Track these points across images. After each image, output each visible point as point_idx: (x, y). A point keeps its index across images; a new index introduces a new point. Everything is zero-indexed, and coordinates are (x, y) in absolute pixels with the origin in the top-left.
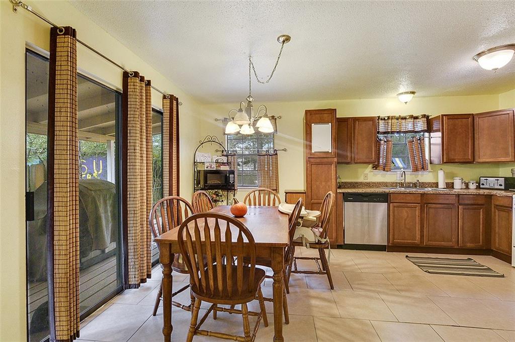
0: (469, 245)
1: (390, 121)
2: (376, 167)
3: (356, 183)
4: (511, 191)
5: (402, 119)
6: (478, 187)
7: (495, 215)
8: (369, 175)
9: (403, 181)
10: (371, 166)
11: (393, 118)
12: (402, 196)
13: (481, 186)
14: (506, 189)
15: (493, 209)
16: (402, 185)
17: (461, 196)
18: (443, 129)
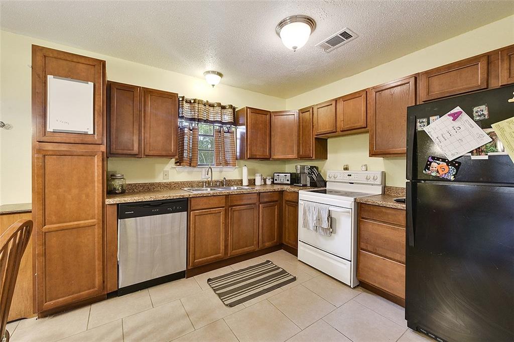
0: (268, 244)
1: (196, 105)
2: (179, 162)
3: (152, 184)
4: (295, 186)
5: (210, 106)
6: (273, 183)
7: (285, 210)
8: (170, 172)
9: (210, 179)
10: (173, 160)
11: (200, 102)
12: (205, 200)
13: (275, 182)
14: (291, 184)
15: (284, 205)
16: (208, 184)
17: (261, 194)
18: (247, 122)
